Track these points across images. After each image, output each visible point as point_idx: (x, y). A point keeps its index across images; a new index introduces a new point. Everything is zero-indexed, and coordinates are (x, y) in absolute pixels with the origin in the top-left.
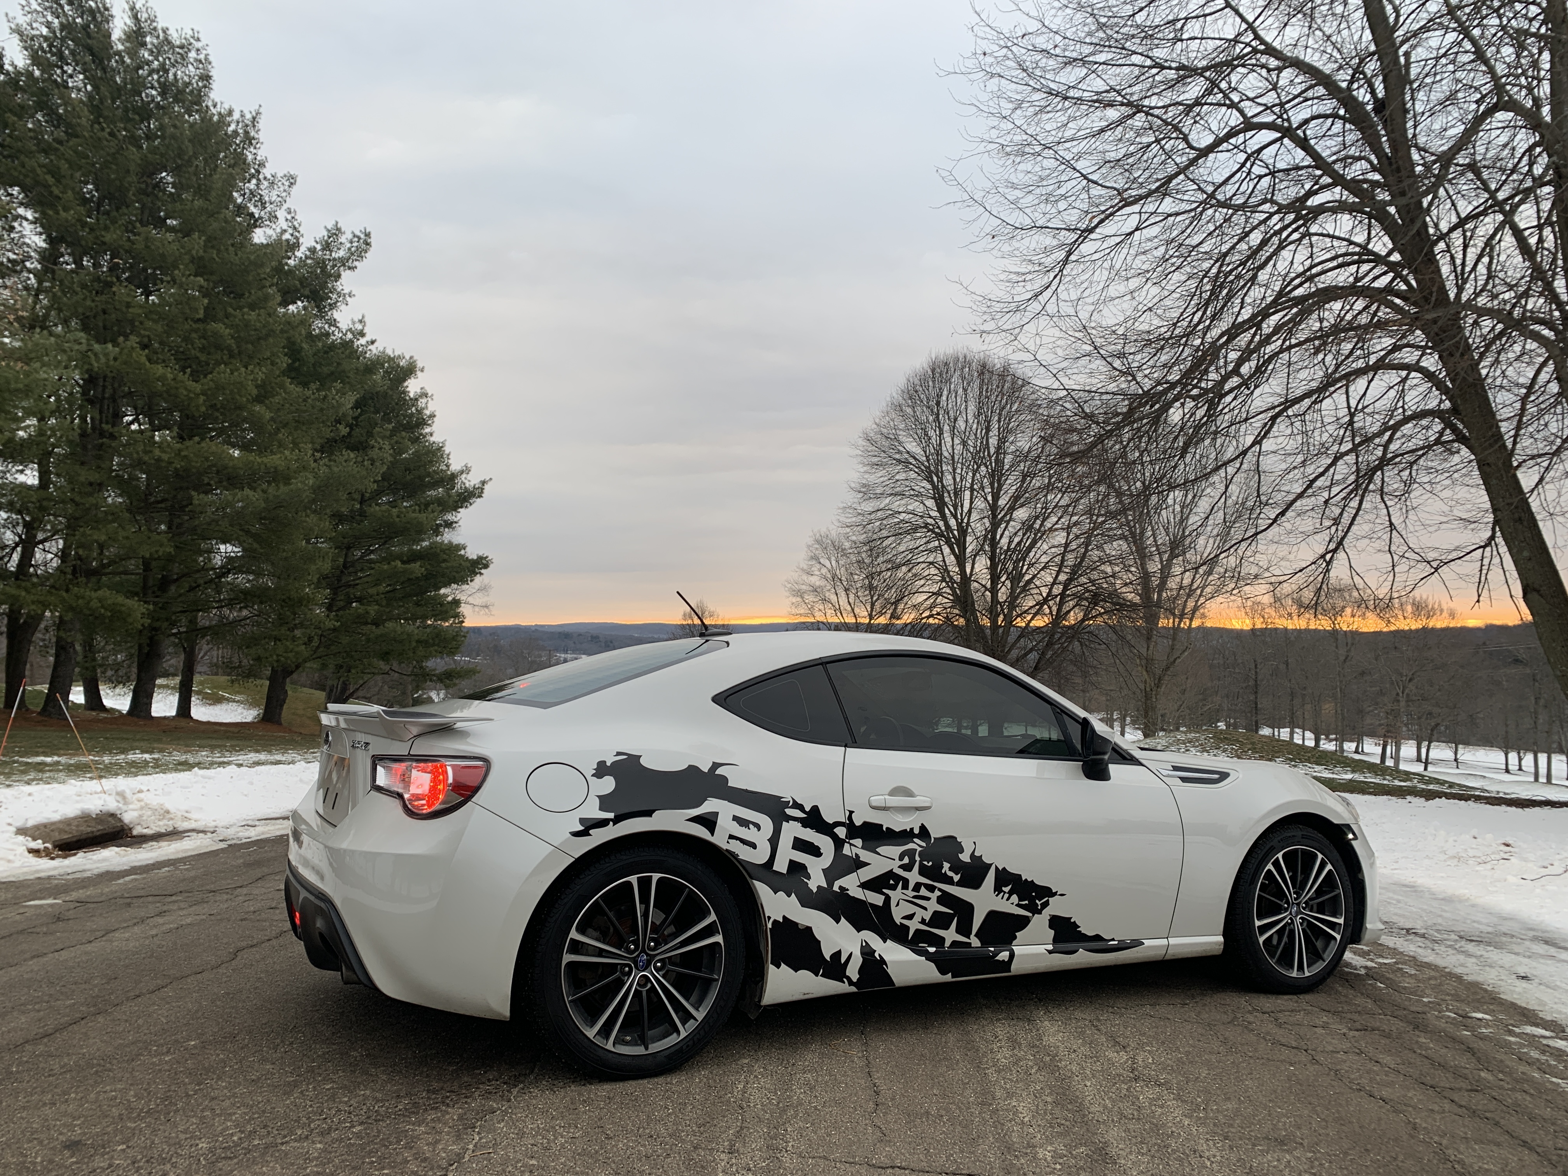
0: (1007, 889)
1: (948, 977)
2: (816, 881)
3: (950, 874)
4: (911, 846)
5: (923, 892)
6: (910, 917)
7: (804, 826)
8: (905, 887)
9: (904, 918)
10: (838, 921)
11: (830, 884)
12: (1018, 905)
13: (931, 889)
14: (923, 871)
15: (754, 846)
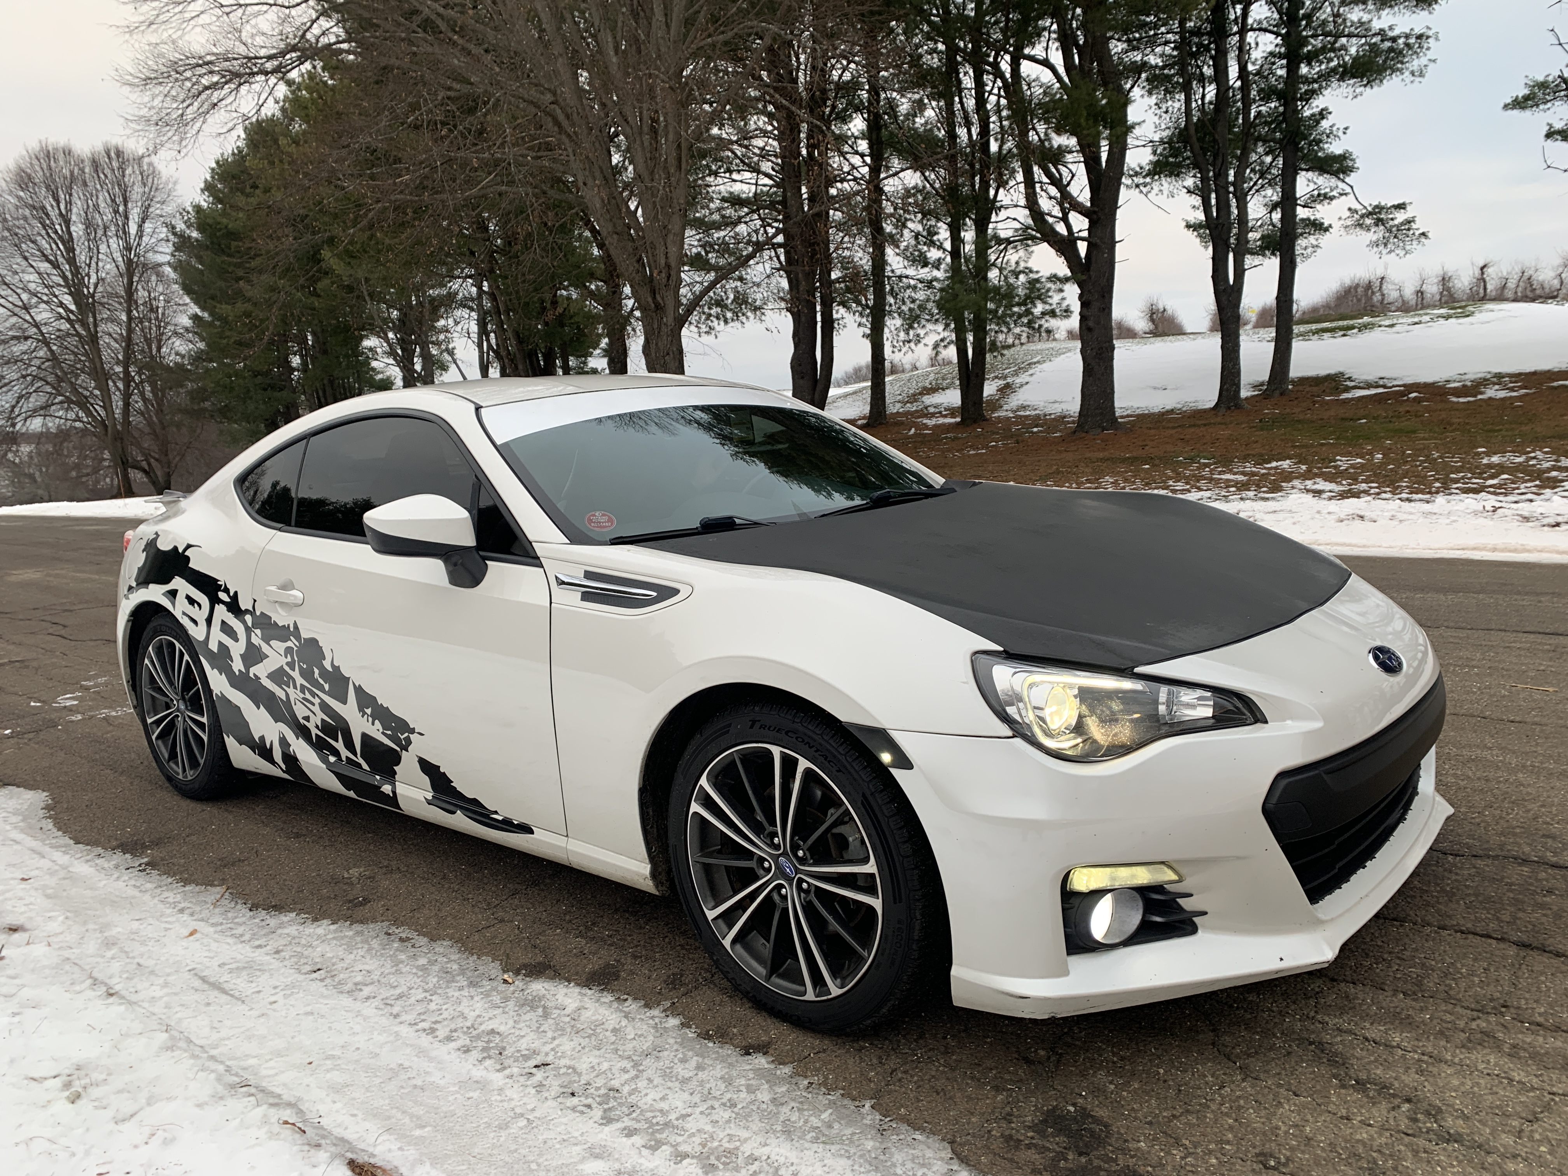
0: (369, 711)
1: (352, 794)
2: (238, 665)
3: (322, 682)
4: (289, 644)
5: (308, 696)
6: (307, 719)
7: (229, 611)
8: (295, 687)
9: (304, 718)
10: (258, 708)
11: (247, 669)
12: (383, 733)
13: (314, 695)
14: (303, 674)
15: (195, 622)
